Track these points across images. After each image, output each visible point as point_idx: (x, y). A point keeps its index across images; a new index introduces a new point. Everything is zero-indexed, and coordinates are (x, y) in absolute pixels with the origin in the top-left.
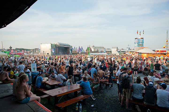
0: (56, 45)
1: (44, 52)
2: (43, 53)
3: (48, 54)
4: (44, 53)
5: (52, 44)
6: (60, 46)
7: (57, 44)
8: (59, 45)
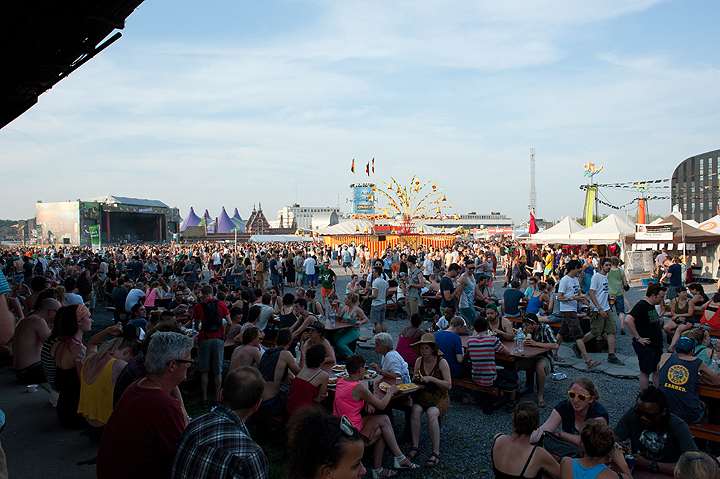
0: (101, 207)
1: (50, 233)
2: (49, 239)
3: (67, 241)
4: (52, 239)
5: (82, 205)
6: (118, 208)
7: (108, 202)
8: (116, 205)
